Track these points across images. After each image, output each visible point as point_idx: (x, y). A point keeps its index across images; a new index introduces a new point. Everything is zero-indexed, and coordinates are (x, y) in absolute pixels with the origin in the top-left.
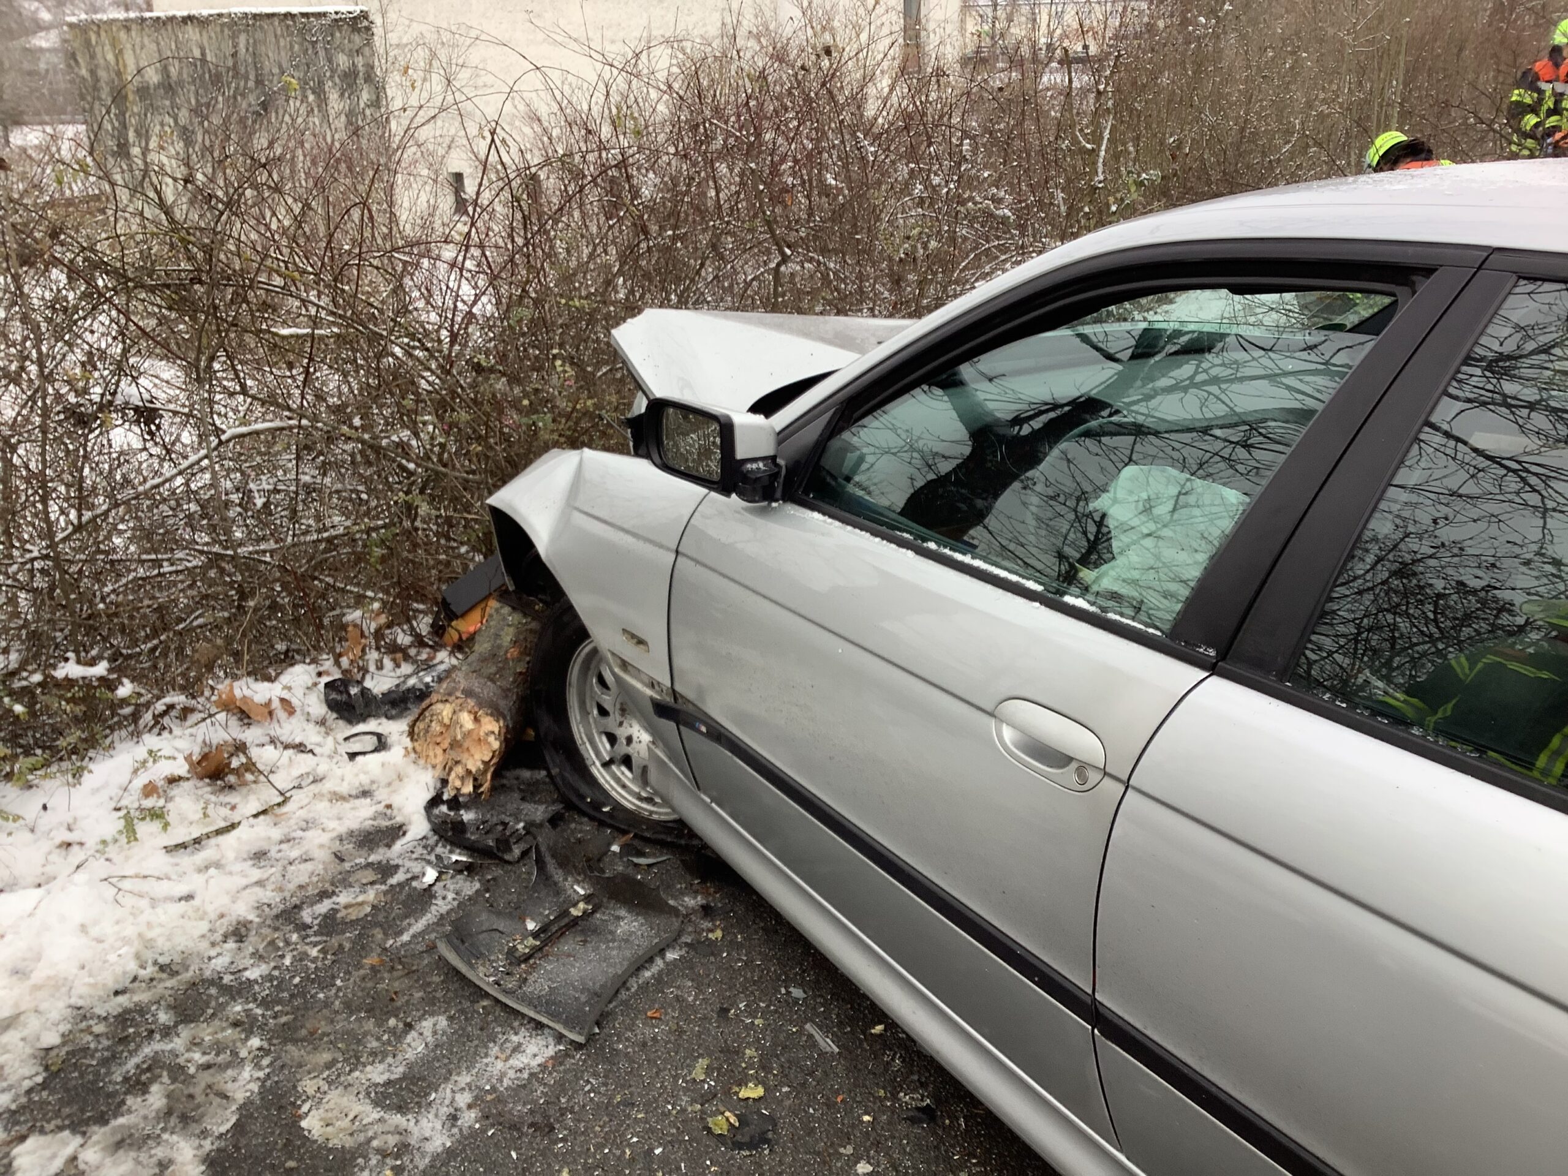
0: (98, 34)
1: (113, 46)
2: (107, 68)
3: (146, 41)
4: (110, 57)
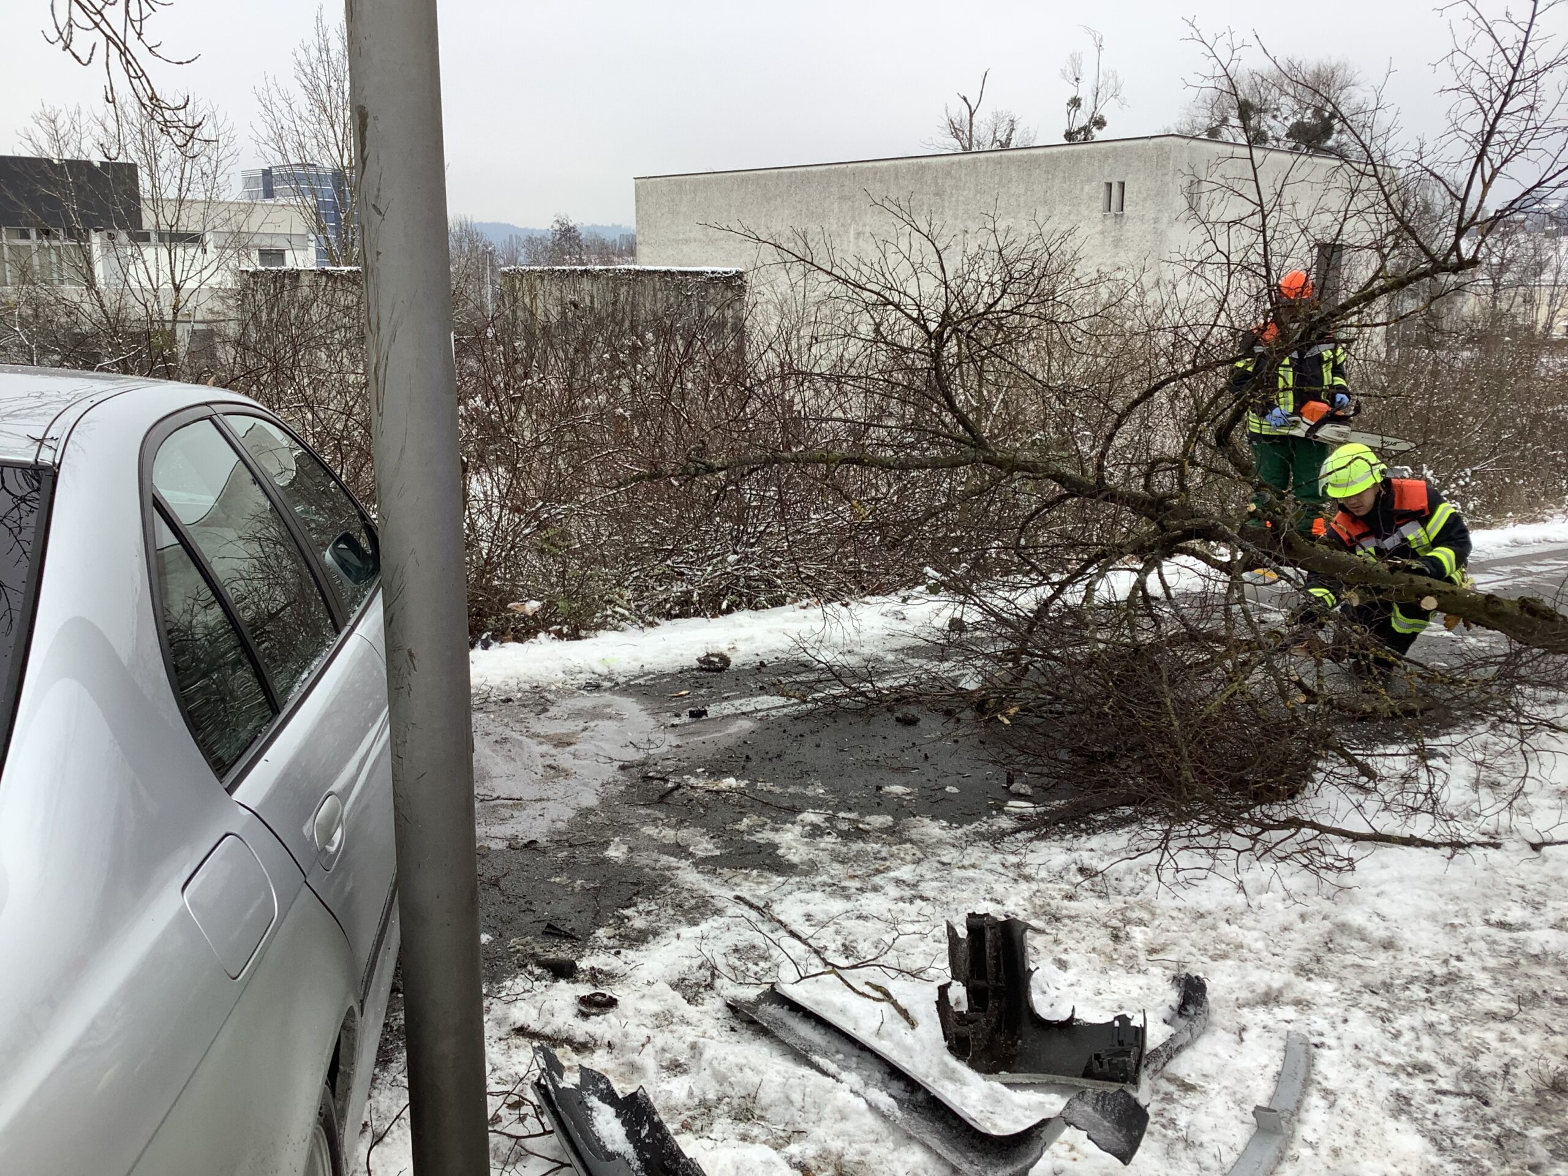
0: (521, 281)
1: (530, 291)
2: (525, 309)
3: (554, 289)
4: (527, 300)
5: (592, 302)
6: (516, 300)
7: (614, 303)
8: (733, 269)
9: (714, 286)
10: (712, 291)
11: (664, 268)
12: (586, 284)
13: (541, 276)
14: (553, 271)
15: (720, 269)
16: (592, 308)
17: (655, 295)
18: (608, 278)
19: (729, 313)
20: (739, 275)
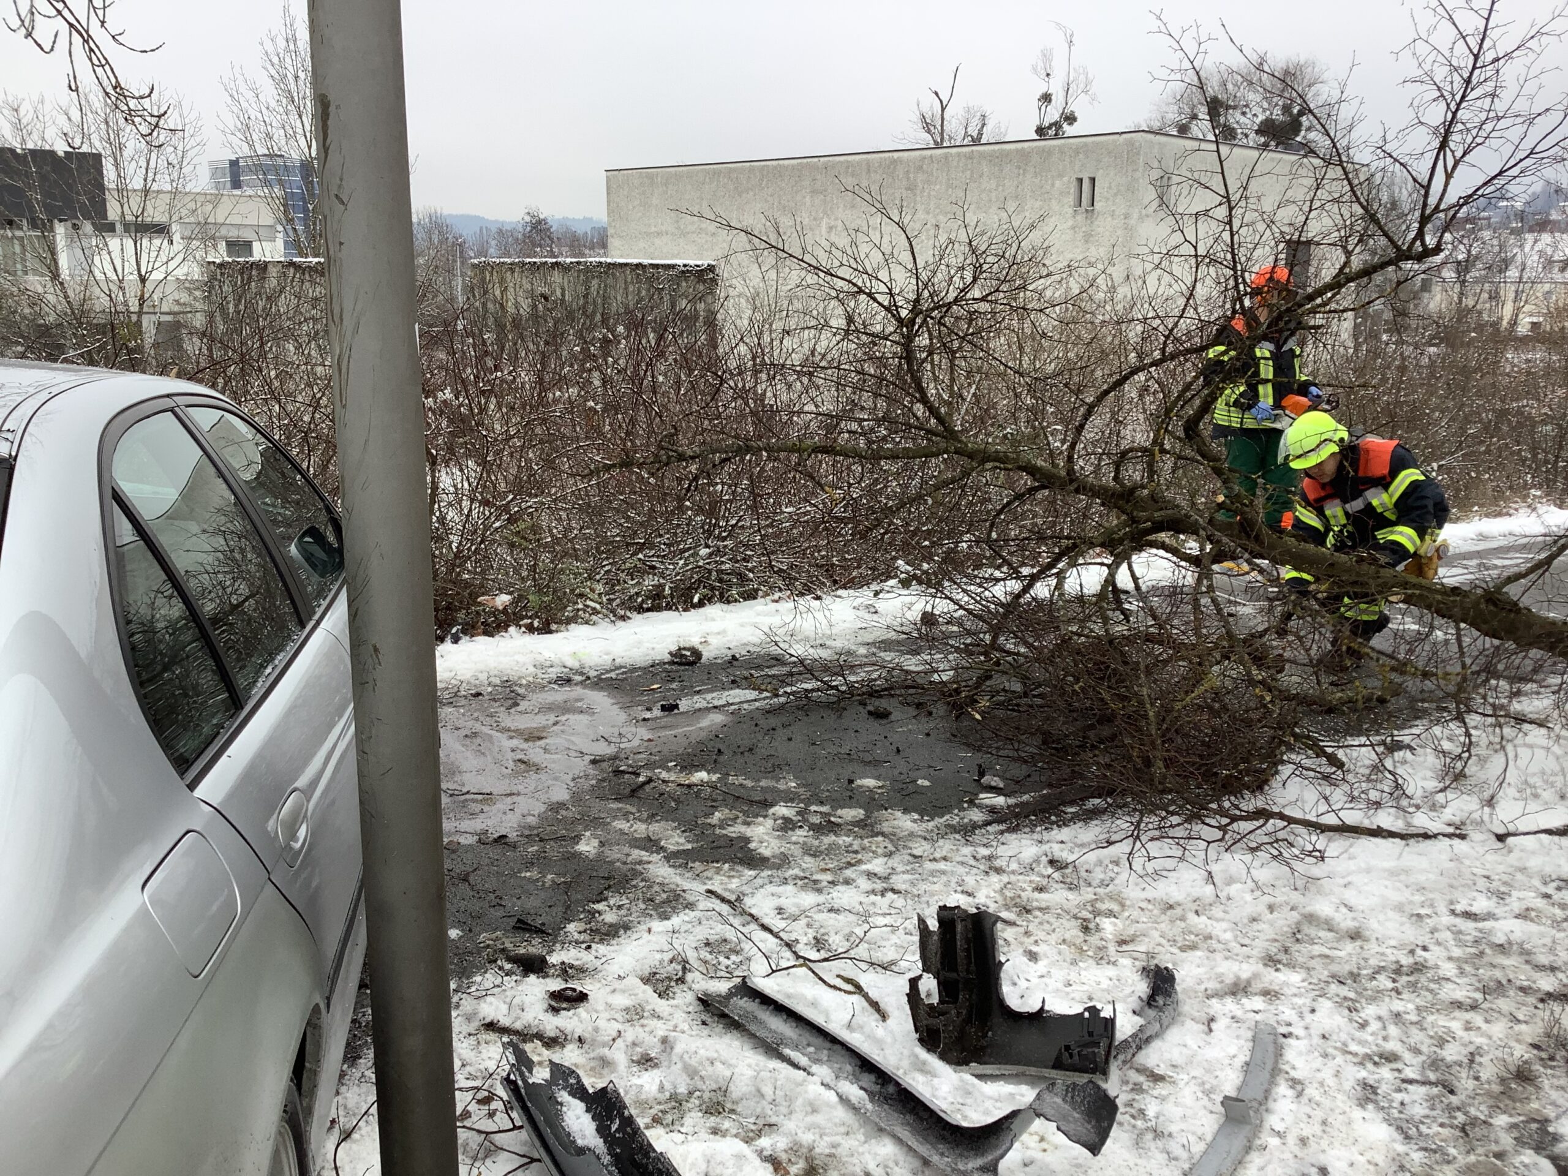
0: (491, 273)
1: (501, 283)
2: (495, 301)
3: (524, 281)
4: (498, 293)
5: (563, 295)
6: (486, 292)
7: (586, 296)
8: (705, 262)
9: (686, 279)
10: (684, 284)
11: (635, 261)
12: (557, 277)
13: (512, 267)
14: (524, 264)
15: (692, 263)
16: (563, 300)
17: (626, 288)
18: (579, 271)
19: (701, 306)
20: (711, 268)
